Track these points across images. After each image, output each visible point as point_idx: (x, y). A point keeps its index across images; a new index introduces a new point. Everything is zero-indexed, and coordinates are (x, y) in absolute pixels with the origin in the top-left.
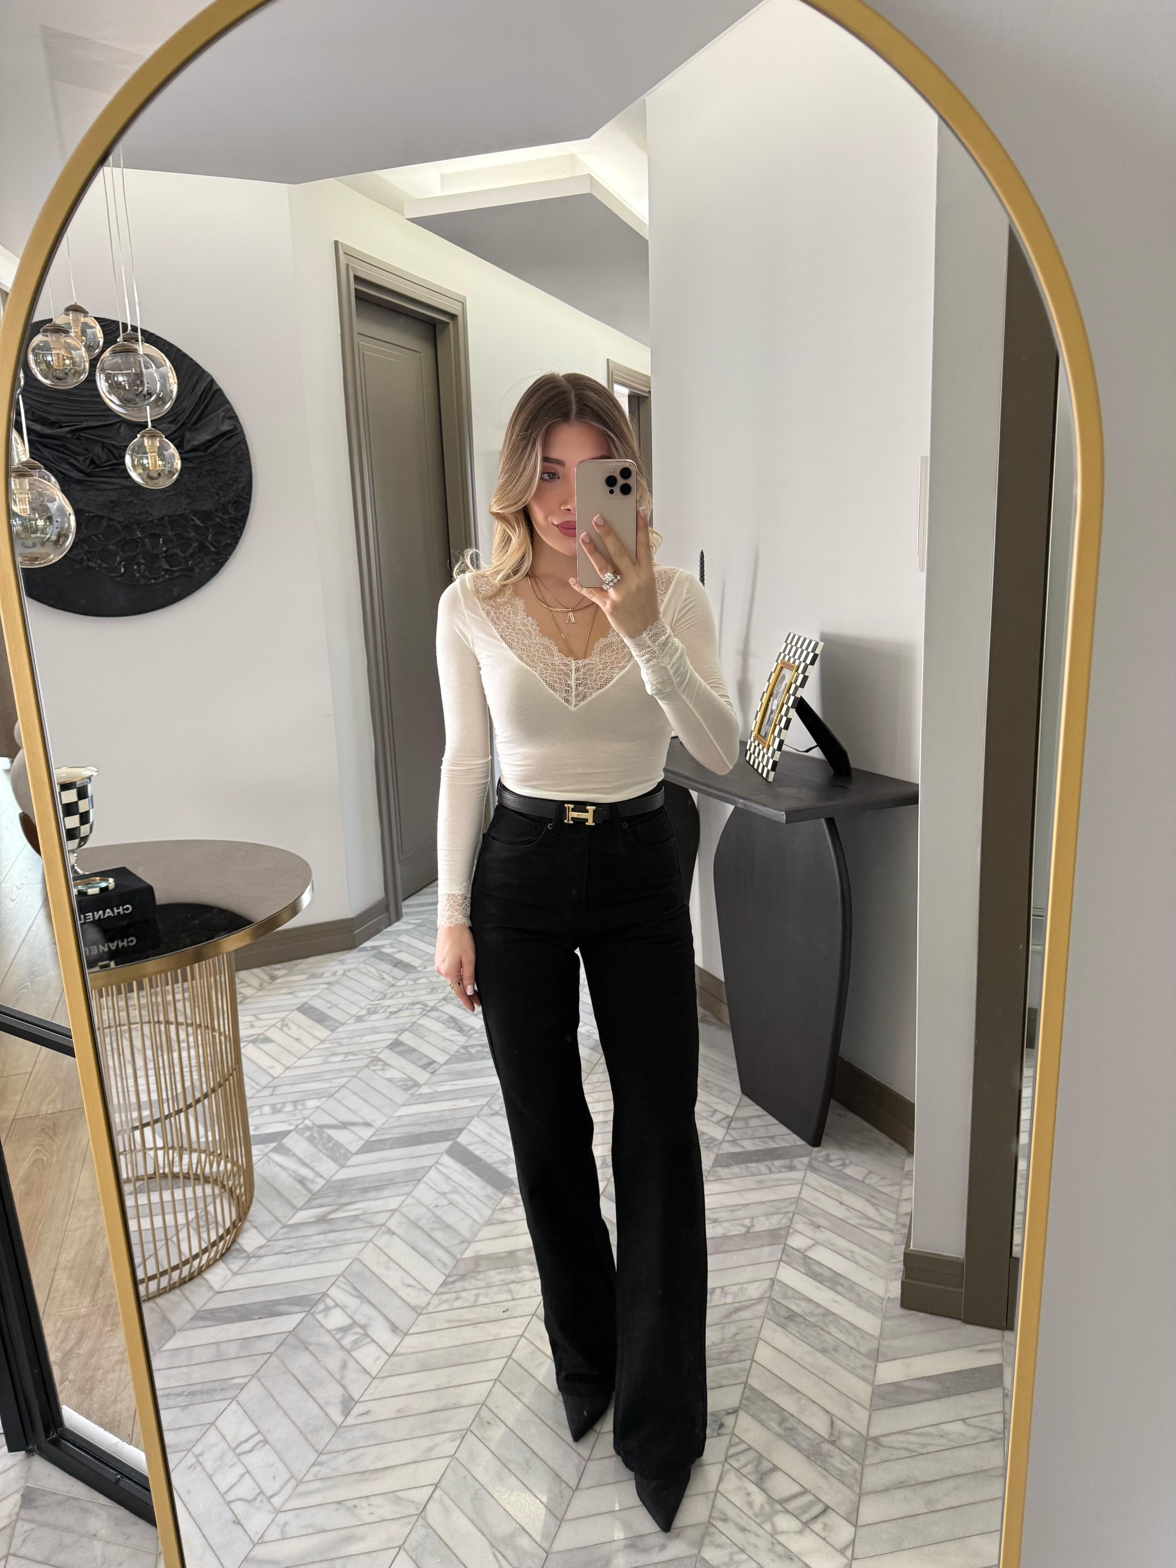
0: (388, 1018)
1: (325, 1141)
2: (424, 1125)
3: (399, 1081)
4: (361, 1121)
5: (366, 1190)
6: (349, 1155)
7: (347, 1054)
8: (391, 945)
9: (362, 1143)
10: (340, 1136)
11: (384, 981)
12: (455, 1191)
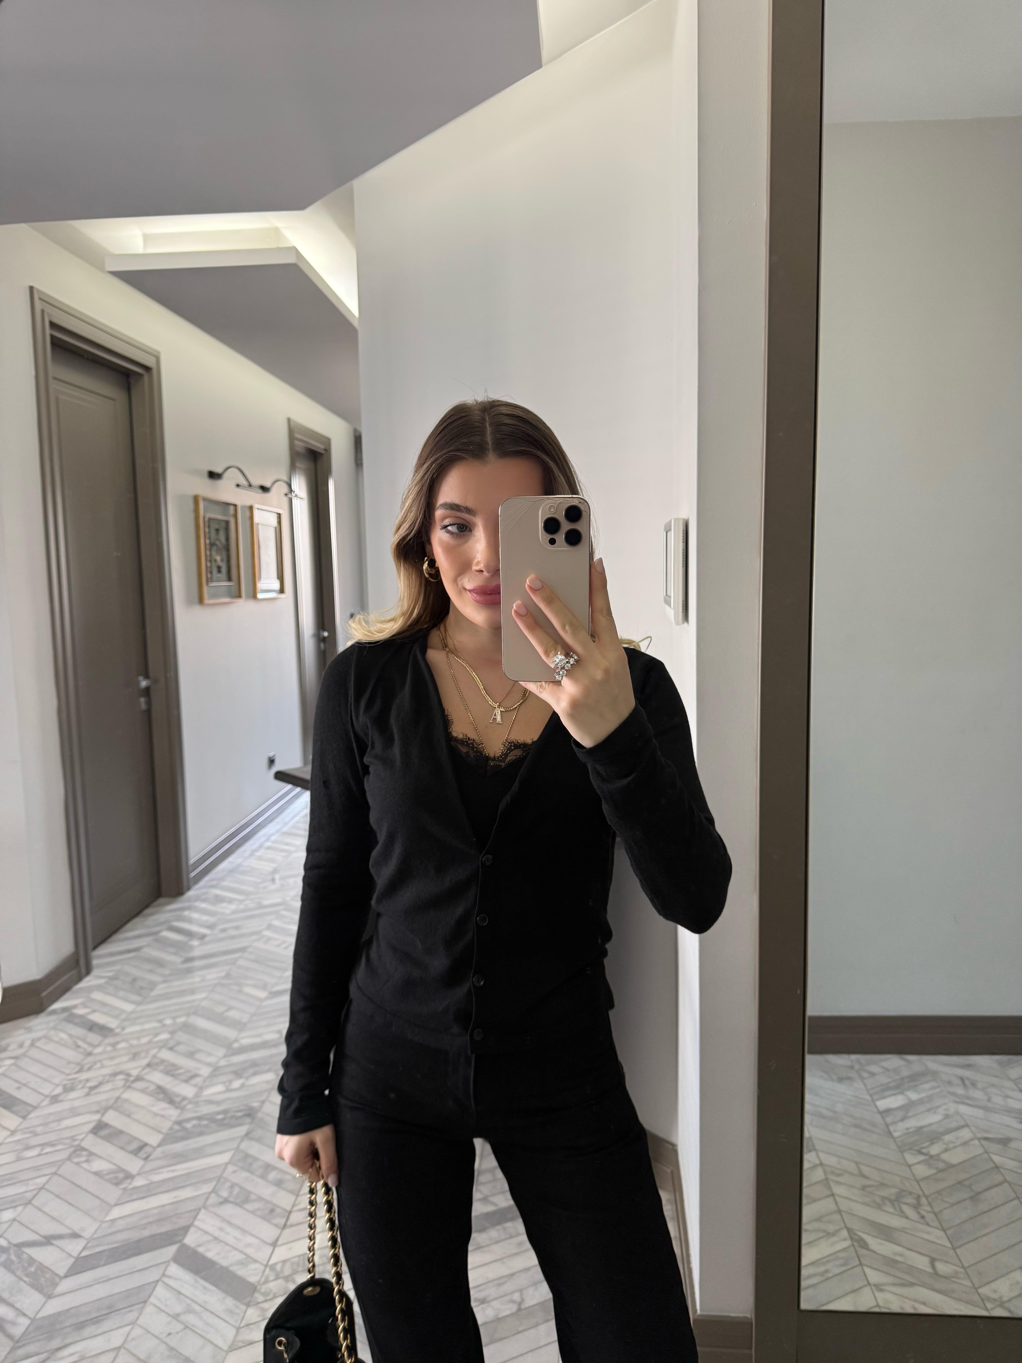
0: (88, 1094)
1: (26, 1264)
2: (144, 1227)
3: (109, 1174)
4: (66, 1231)
5: (80, 1326)
6: (57, 1279)
7: (43, 1145)
8: (84, 1005)
9: (73, 1260)
10: (44, 1255)
11: (80, 1050)
12: (189, 1311)
